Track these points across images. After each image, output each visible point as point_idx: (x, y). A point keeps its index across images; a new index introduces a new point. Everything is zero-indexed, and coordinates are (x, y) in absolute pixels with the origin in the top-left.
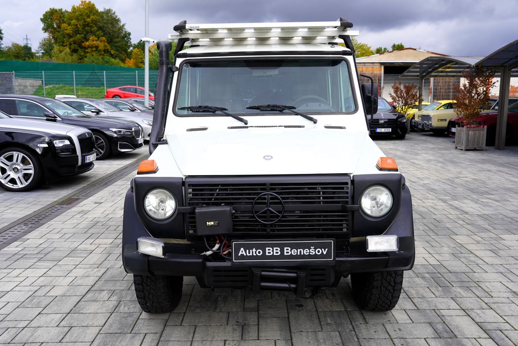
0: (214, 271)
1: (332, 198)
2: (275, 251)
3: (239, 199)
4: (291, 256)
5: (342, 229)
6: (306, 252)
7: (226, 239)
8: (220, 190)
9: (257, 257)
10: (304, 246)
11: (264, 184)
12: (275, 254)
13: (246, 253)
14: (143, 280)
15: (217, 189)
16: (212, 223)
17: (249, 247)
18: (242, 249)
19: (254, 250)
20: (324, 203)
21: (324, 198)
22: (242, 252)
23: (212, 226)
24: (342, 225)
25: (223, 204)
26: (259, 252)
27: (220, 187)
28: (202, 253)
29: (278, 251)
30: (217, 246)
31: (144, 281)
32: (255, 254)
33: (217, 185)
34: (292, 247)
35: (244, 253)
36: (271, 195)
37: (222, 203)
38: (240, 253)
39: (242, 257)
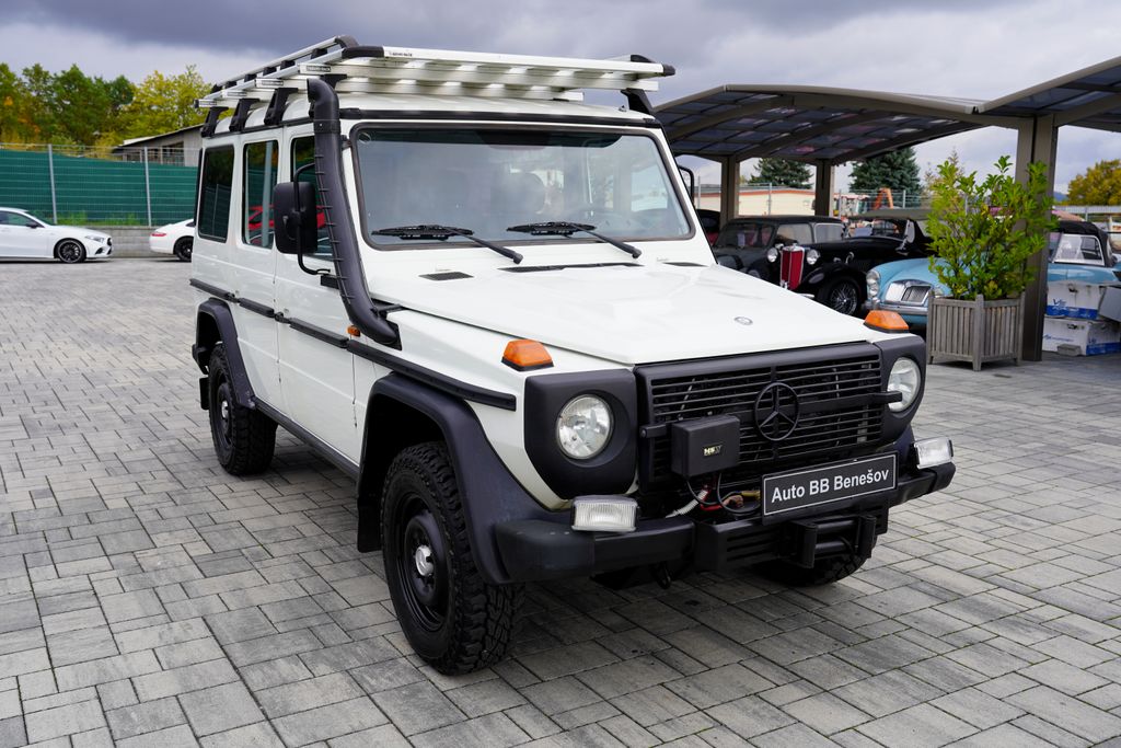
0: (730, 539)
1: (856, 384)
2: (822, 485)
3: (730, 400)
4: (844, 491)
5: (855, 440)
6: (861, 480)
8: (695, 387)
9: (797, 501)
10: (862, 470)
11: (767, 369)
12: (822, 491)
13: (782, 495)
15: (689, 386)
16: (712, 450)
17: (785, 485)
18: (777, 490)
19: (794, 489)
20: (842, 394)
21: (841, 386)
22: (777, 495)
23: (712, 455)
24: (855, 432)
25: (710, 413)
26: (800, 492)
27: (694, 382)
28: (671, 512)
29: (826, 485)
30: (703, 495)
31: (491, 601)
32: (794, 497)
33: (688, 378)
34: (847, 473)
35: (779, 497)
36: (780, 387)
37: (709, 410)
38: (775, 497)
39: (778, 504)
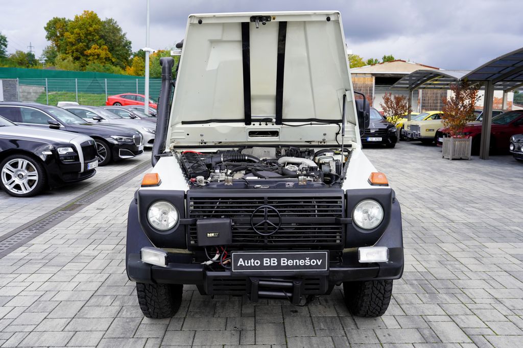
0: (214, 280)
1: (326, 211)
2: (272, 262)
3: (239, 211)
4: (287, 267)
5: (335, 241)
6: (302, 262)
7: (226, 250)
8: (220, 203)
9: (255, 268)
10: (300, 257)
11: (262, 198)
12: (272, 264)
13: (245, 263)
14: (145, 287)
15: (217, 202)
16: (213, 235)
17: (246, 258)
18: (241, 260)
19: (252, 261)
20: (319, 216)
21: (319, 211)
22: (241, 262)
23: (212, 237)
24: (335, 237)
25: (223, 217)
26: (257, 263)
27: (220, 200)
28: (203, 262)
29: (275, 262)
30: (217, 256)
31: (147, 288)
32: (253, 265)
33: (218, 198)
35: (243, 263)
36: (269, 208)
37: (222, 215)
38: (239, 263)
39: (241, 267)
